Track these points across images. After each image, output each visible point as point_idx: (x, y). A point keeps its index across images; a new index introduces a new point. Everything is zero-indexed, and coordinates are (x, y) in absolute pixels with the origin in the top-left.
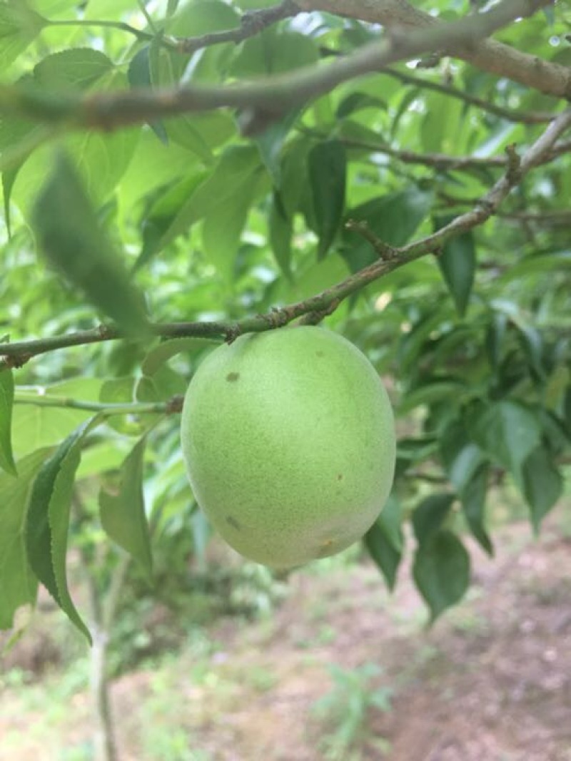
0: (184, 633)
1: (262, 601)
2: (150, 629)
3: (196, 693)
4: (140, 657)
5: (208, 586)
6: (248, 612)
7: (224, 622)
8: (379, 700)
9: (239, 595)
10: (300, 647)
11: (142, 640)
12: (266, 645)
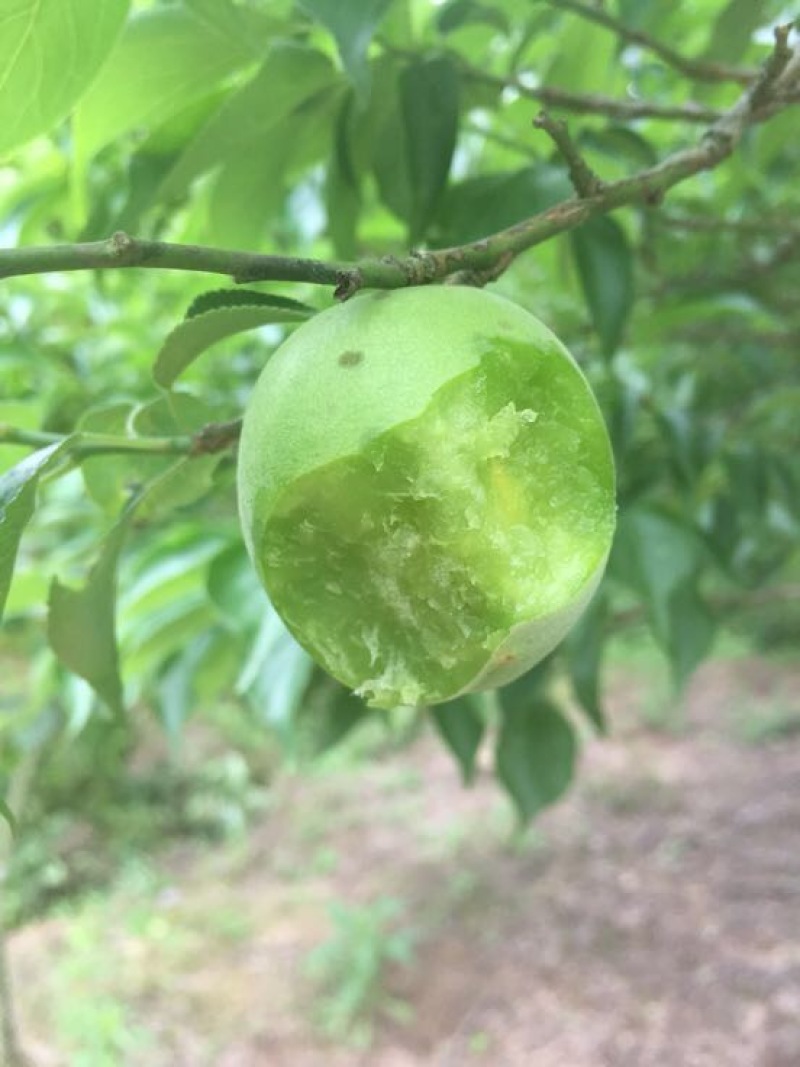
0: (116, 863)
1: (232, 816)
2: (65, 857)
3: (134, 948)
4: (50, 898)
5: (154, 795)
6: (212, 832)
7: (176, 847)
8: (399, 948)
9: (200, 807)
10: (288, 878)
11: (54, 874)
12: (238, 877)
